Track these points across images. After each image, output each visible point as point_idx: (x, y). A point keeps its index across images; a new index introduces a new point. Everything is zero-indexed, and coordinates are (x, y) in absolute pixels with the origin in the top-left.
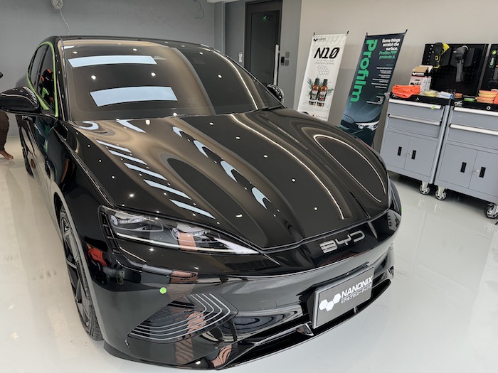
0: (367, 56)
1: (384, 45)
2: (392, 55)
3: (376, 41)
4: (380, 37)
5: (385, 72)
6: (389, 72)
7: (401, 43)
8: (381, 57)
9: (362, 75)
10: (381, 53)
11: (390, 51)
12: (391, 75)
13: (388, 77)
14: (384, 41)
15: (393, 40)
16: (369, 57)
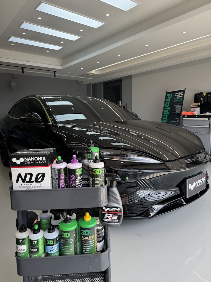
0: (168, 101)
1: (176, 96)
2: (180, 99)
3: (172, 94)
4: (173, 93)
5: (178, 107)
6: (180, 107)
7: (184, 94)
8: (175, 101)
9: (167, 110)
10: (175, 99)
11: (179, 98)
12: (182, 108)
13: (180, 109)
14: (175, 94)
15: (180, 93)
16: (169, 101)
